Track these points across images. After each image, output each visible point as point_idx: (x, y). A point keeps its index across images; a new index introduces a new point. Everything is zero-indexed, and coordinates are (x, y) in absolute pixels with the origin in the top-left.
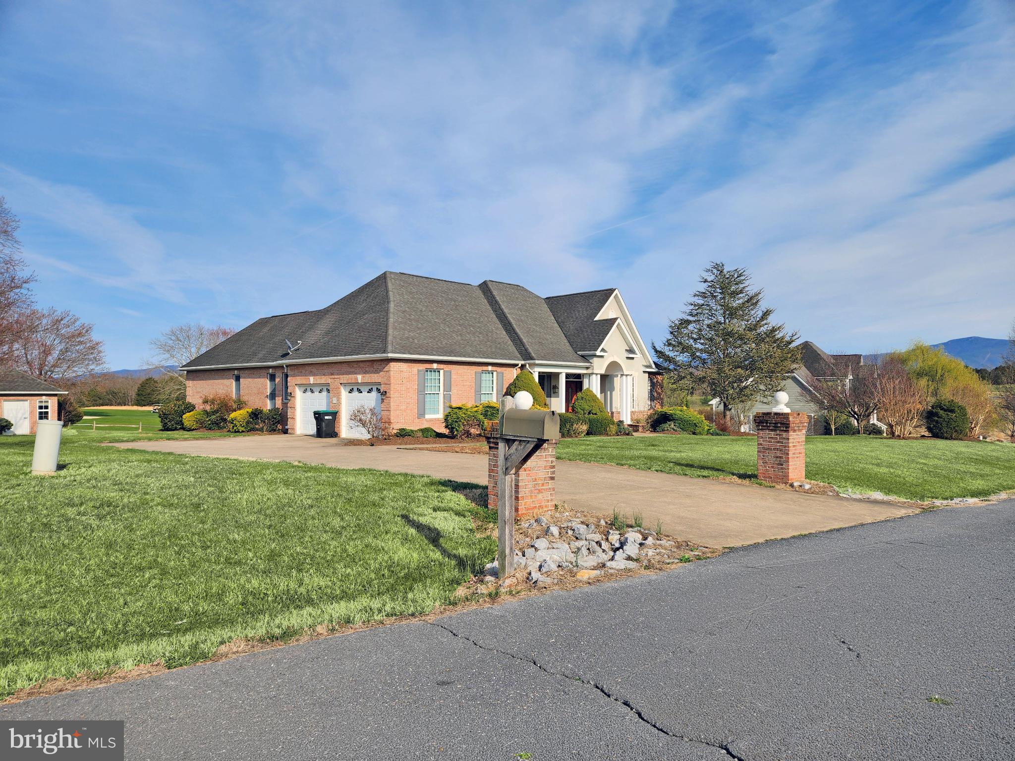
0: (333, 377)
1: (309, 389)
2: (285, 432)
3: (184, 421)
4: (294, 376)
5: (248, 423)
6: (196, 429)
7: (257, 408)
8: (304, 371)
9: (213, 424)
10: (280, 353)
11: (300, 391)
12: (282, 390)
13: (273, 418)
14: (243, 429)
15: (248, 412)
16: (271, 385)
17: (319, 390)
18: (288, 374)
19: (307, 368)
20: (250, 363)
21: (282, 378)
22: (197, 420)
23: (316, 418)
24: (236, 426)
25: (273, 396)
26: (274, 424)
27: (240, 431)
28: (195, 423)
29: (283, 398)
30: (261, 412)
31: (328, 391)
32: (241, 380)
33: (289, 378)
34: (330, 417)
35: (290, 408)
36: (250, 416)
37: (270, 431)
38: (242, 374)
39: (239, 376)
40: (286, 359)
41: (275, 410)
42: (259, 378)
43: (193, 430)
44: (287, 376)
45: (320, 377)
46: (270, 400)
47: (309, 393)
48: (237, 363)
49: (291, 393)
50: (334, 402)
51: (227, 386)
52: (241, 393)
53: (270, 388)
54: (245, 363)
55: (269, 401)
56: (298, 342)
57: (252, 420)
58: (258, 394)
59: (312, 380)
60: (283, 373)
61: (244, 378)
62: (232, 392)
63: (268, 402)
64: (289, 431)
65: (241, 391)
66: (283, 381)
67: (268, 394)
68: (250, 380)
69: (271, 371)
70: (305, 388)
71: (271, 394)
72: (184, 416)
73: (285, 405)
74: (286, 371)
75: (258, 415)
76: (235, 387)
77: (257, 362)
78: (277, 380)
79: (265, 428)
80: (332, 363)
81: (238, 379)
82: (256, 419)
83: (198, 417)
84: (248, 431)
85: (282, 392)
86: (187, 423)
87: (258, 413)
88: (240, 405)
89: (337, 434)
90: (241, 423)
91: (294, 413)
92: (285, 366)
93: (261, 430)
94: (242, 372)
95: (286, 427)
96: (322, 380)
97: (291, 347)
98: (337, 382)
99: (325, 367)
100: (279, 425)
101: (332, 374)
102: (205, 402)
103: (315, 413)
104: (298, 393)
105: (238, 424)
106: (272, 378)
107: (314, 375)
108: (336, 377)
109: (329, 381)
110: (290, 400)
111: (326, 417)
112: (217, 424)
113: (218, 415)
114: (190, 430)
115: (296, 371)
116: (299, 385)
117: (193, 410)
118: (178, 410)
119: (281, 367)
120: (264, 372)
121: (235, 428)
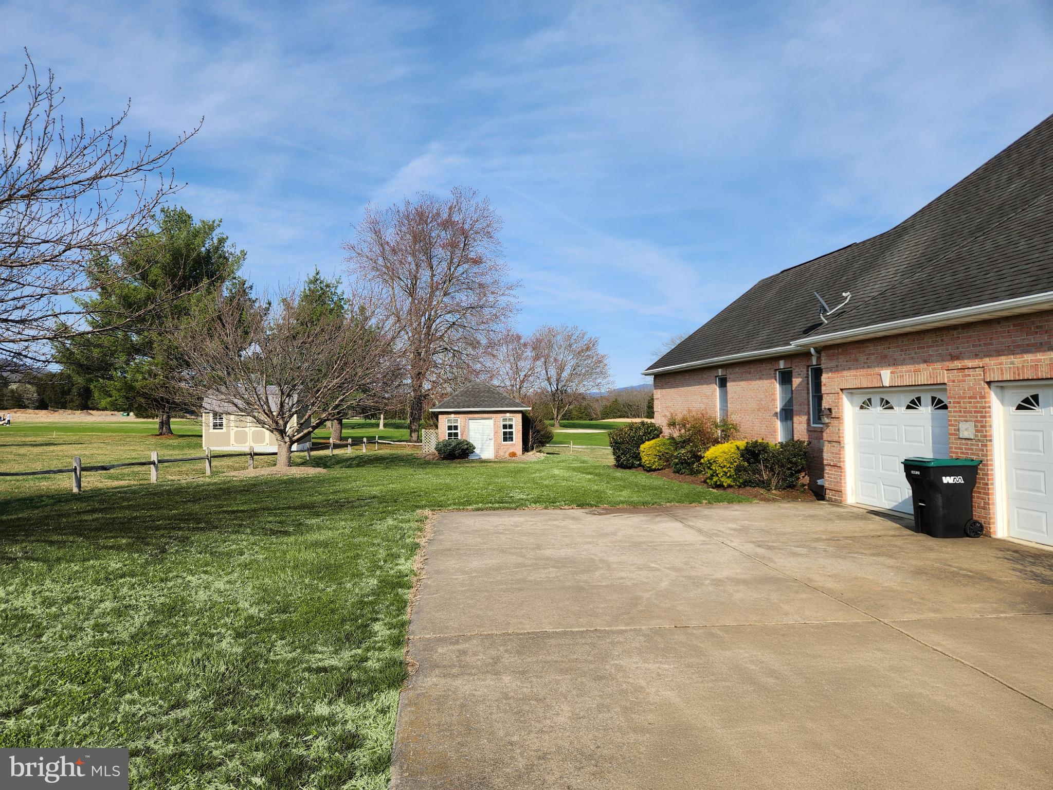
0: (958, 364)
1: (876, 400)
2: (819, 494)
3: (642, 454)
4: (836, 369)
5: (739, 469)
6: (658, 470)
7: (756, 442)
8: (862, 358)
9: (682, 463)
10: (803, 325)
11: (852, 403)
12: (806, 402)
13: (791, 462)
14: (729, 481)
15: (738, 448)
16: (784, 392)
17: (907, 401)
18: (823, 366)
19: (871, 348)
20: (744, 352)
21: (807, 377)
22: (660, 454)
23: (909, 477)
24: (717, 475)
25: (787, 414)
26: (792, 475)
27: (725, 484)
28: (656, 460)
29: (809, 420)
30: (764, 448)
31: (939, 404)
32: (728, 384)
33: (825, 377)
34: (960, 480)
35: (829, 442)
36: (742, 455)
37: (784, 489)
38: (729, 373)
39: (726, 378)
40: (817, 334)
41: (791, 445)
42: (760, 379)
43: (655, 470)
44: (817, 373)
45: (912, 367)
46: (781, 421)
47: (877, 410)
48: (721, 356)
49: (830, 410)
50: (964, 434)
51: (708, 397)
52: (729, 409)
53: (782, 398)
54: (735, 353)
55: (779, 422)
56: (844, 294)
57: (746, 464)
58: (759, 410)
59: (887, 376)
60: (808, 366)
61: (734, 381)
62: (715, 406)
63: (779, 424)
64: (829, 495)
65: (729, 405)
66: (808, 384)
67: (778, 410)
68: (743, 384)
69: (782, 364)
70: (865, 398)
71: (782, 410)
72: (642, 447)
73: (816, 434)
74: (814, 363)
75: (758, 455)
76: (720, 397)
77: (756, 350)
78: (796, 381)
79: (774, 482)
80: (954, 327)
81: (723, 383)
82: (754, 463)
83: (662, 449)
84: (740, 487)
85: (806, 407)
86: (645, 459)
87: (759, 451)
88: (728, 431)
89: (981, 526)
90: (724, 469)
91: (839, 455)
92: (812, 350)
93: (765, 485)
94: (729, 371)
95: (820, 482)
96: (923, 374)
97: (827, 309)
98: (974, 380)
99: (928, 340)
100: (803, 474)
101: (954, 358)
102: (672, 424)
103: (909, 466)
104: (848, 410)
105: (719, 470)
106: (786, 378)
107: (893, 363)
108: (969, 363)
109: (944, 377)
110: (827, 425)
111: (947, 480)
112: (689, 464)
113: (688, 448)
114: (650, 470)
115: (842, 359)
116: (850, 391)
117: (658, 436)
118: (634, 437)
119: (803, 355)
120: (767, 367)
121: (715, 479)
